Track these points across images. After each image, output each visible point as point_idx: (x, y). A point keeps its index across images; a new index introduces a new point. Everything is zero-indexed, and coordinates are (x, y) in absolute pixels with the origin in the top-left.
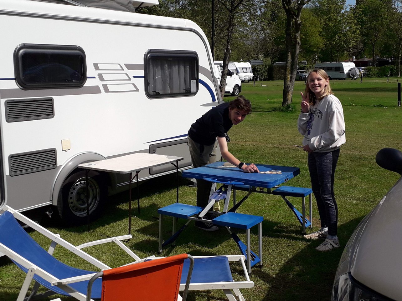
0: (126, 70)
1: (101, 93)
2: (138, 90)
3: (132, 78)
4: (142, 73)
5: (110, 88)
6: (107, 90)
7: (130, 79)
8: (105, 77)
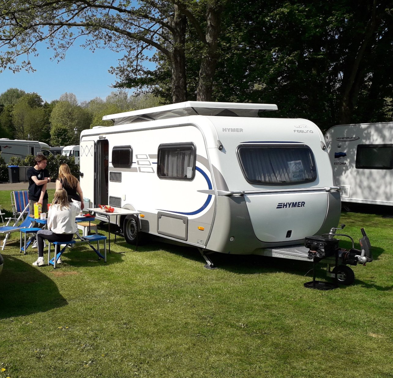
0: (149, 159)
1: (137, 172)
2: (154, 172)
3: (151, 164)
4: (156, 160)
5: (142, 170)
6: (140, 171)
7: (150, 165)
8: (140, 163)
